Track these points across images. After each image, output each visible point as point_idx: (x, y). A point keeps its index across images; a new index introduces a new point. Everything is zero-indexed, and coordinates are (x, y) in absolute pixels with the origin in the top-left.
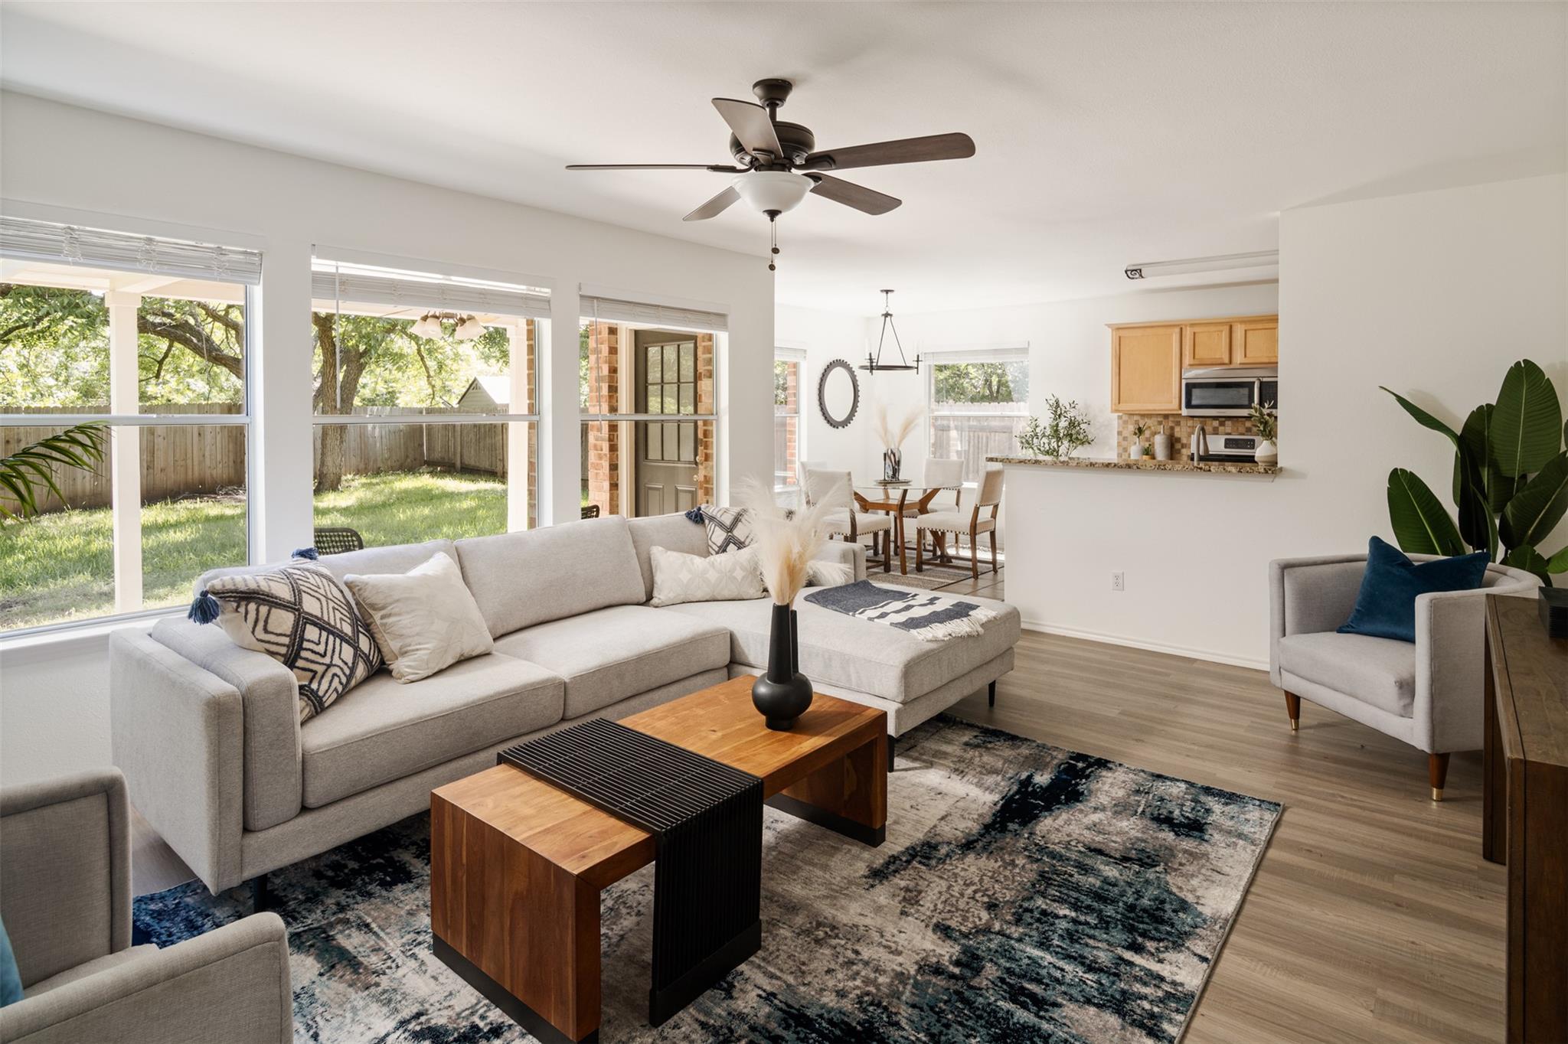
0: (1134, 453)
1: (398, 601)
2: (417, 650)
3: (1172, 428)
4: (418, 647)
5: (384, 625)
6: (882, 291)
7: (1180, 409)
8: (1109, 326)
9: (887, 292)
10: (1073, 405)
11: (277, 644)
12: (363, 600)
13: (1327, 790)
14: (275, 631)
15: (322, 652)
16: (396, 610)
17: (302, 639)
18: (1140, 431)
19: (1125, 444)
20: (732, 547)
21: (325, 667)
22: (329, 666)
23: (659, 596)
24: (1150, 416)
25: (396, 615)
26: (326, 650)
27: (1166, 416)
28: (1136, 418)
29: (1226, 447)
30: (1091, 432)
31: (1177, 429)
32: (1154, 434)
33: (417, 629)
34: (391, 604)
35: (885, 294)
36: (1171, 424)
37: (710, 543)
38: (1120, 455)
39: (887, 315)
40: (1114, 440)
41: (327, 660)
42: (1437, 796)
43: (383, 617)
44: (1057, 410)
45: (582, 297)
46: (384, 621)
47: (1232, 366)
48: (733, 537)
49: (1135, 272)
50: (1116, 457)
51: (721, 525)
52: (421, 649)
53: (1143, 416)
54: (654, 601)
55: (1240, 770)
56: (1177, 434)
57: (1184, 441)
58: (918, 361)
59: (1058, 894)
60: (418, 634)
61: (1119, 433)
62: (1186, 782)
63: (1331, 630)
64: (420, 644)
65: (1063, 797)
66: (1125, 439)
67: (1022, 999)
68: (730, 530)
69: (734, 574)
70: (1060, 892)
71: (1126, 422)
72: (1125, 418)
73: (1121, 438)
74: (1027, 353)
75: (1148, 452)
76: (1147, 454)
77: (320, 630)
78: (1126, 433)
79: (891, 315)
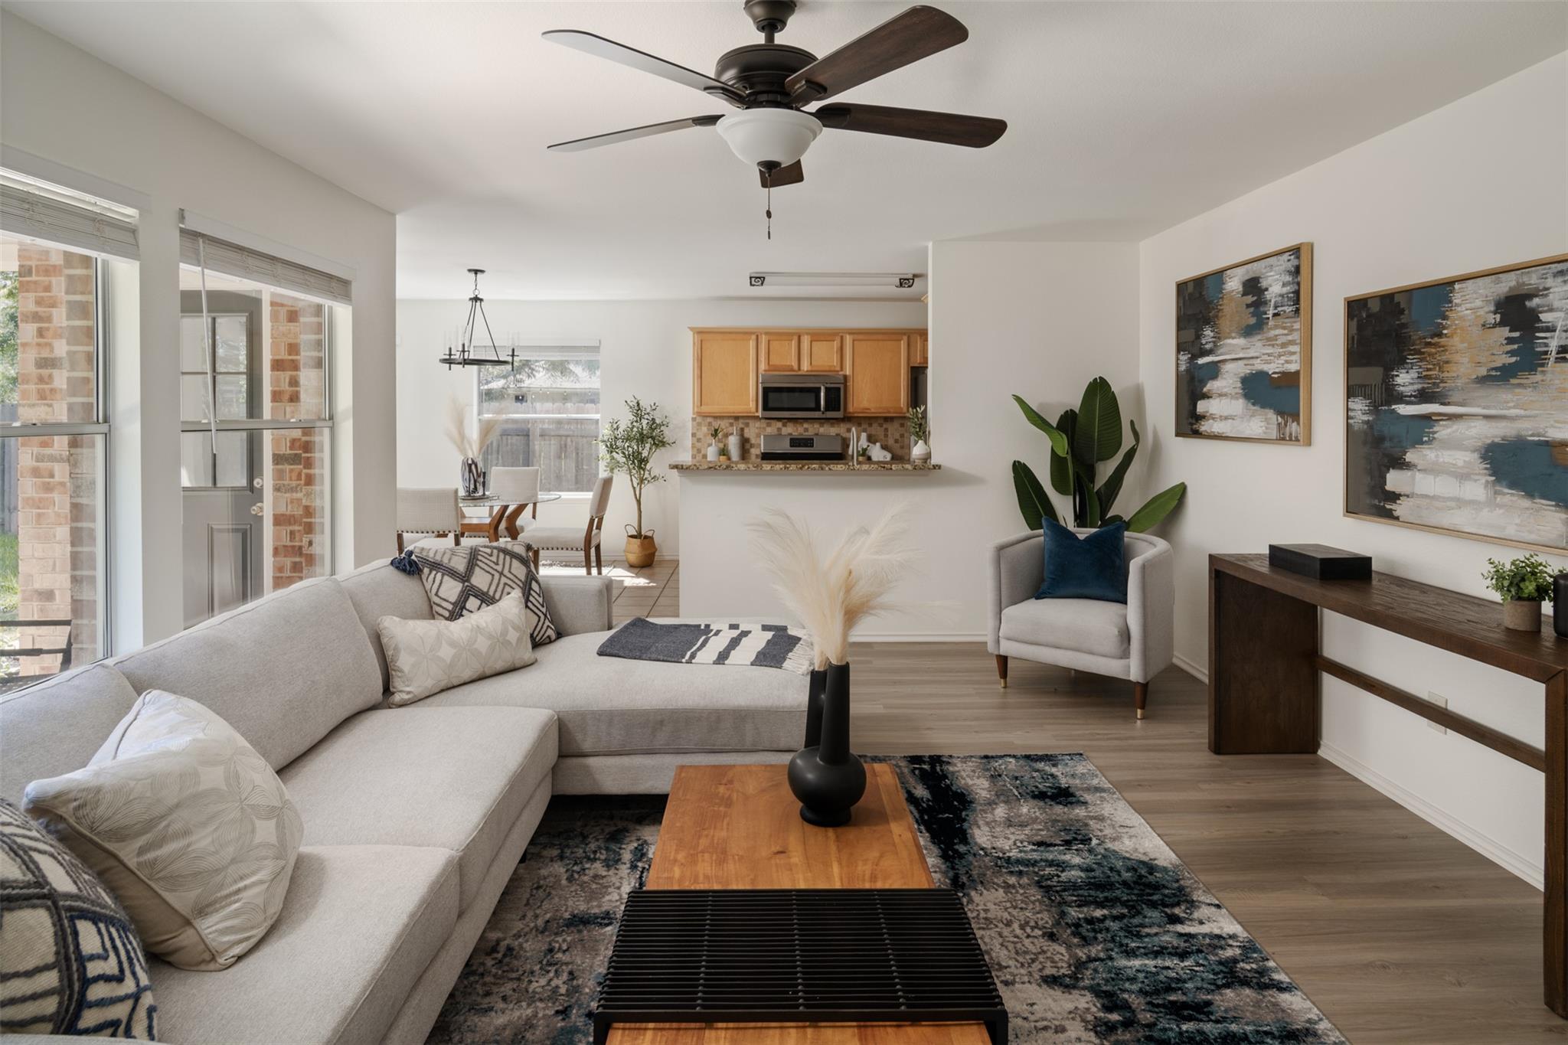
0: (711, 453)
1: (178, 806)
2: (239, 891)
3: (742, 430)
4: (241, 885)
5: (152, 864)
6: (470, 270)
7: (757, 411)
8: (691, 329)
9: (476, 272)
10: (654, 407)
11: (35, 997)
12: (92, 829)
13: (1087, 732)
14: (21, 968)
15: (116, 971)
16: (176, 827)
17: (82, 960)
18: (715, 433)
19: (698, 445)
20: (473, 603)
21: (130, 1003)
22: (136, 997)
23: (403, 689)
24: (721, 418)
25: (176, 836)
26: (120, 963)
27: (737, 418)
28: (709, 420)
29: (791, 446)
30: (668, 434)
31: (746, 431)
32: (727, 435)
33: (230, 851)
34: (162, 817)
35: (473, 275)
36: (741, 426)
37: (436, 599)
38: (694, 457)
39: (476, 299)
40: (688, 442)
41: (129, 986)
42: (1142, 714)
43: (142, 851)
44: (638, 411)
45: (182, 231)
46: (150, 856)
47: (800, 373)
48: (473, 587)
49: (758, 279)
50: (690, 459)
51: (452, 573)
52: (246, 888)
53: (716, 418)
54: (397, 698)
55: (1019, 733)
56: (746, 435)
57: (753, 441)
58: (513, 356)
59: (1075, 898)
60: (233, 861)
61: (694, 435)
62: (1014, 757)
63: (1028, 598)
64: (242, 878)
65: (956, 803)
66: (699, 440)
67: (1186, 1013)
68: (465, 578)
69: (507, 638)
70: (1078, 896)
71: (699, 424)
72: (699, 419)
73: (695, 439)
74: (598, 352)
75: (724, 452)
76: (724, 455)
77: (95, 924)
78: (700, 435)
79: (481, 300)
